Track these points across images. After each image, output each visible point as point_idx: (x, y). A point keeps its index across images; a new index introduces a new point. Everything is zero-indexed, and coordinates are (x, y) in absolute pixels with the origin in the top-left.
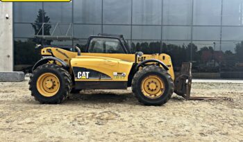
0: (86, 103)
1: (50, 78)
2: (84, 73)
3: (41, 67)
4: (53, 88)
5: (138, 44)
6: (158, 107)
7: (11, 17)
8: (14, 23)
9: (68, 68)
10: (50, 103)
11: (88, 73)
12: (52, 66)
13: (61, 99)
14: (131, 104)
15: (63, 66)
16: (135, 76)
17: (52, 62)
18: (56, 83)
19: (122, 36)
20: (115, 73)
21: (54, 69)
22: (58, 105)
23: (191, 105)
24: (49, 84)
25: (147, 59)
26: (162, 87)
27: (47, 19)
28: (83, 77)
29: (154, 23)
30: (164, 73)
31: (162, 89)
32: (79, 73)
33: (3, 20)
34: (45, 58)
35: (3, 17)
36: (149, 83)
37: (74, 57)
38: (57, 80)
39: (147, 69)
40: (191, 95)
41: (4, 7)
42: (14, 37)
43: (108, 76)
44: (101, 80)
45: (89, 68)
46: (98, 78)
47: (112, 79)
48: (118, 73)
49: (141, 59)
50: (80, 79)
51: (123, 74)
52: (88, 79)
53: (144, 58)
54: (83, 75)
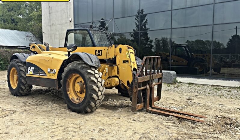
11: (33, 68)
20: (49, 70)
32: (29, 68)
43: (44, 72)
44: (41, 77)
45: (34, 63)
46: (38, 74)
47: (46, 76)
48: (51, 70)
49: (98, 53)
50: (29, 74)
51: (54, 71)
52: (33, 75)
53: (100, 52)
54: (31, 71)
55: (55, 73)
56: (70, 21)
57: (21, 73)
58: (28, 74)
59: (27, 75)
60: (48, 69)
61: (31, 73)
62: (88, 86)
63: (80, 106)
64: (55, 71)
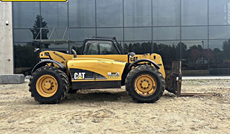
0: (82, 102)
1: (48, 80)
2: (80, 74)
3: (39, 70)
4: (51, 89)
5: (130, 45)
6: (151, 104)
7: (11, 24)
8: (13, 29)
9: (65, 70)
10: (49, 103)
11: (83, 74)
12: (50, 69)
13: (59, 99)
14: (125, 102)
15: (60, 68)
16: (128, 75)
17: (50, 64)
18: (54, 84)
19: (114, 38)
20: (110, 73)
21: (52, 71)
22: (56, 105)
23: (182, 101)
24: (48, 85)
25: (138, 59)
26: (154, 85)
27: (44, 24)
28: (79, 77)
29: (145, 24)
30: (155, 72)
31: (154, 87)
32: (76, 74)
33: (4, 27)
34: (43, 60)
35: (3, 24)
36: (142, 81)
37: (71, 59)
38: (55, 81)
39: (139, 69)
40: (182, 92)
41: (4, 14)
42: (14, 42)
43: (102, 76)
44: (96, 80)
45: (83, 69)
46: (94, 78)
47: (107, 79)
48: (112, 73)
49: (134, 59)
50: (77, 79)
51: (116, 74)
52: (84, 79)
53: (136, 58)
54: (79, 76)
55: (118, 75)
56: (7, 24)
57: (63, 79)
58: (74, 79)
59: (72, 81)
60: (108, 73)
61: (80, 78)
62: (160, 82)
63: (151, 97)
64: (118, 74)
